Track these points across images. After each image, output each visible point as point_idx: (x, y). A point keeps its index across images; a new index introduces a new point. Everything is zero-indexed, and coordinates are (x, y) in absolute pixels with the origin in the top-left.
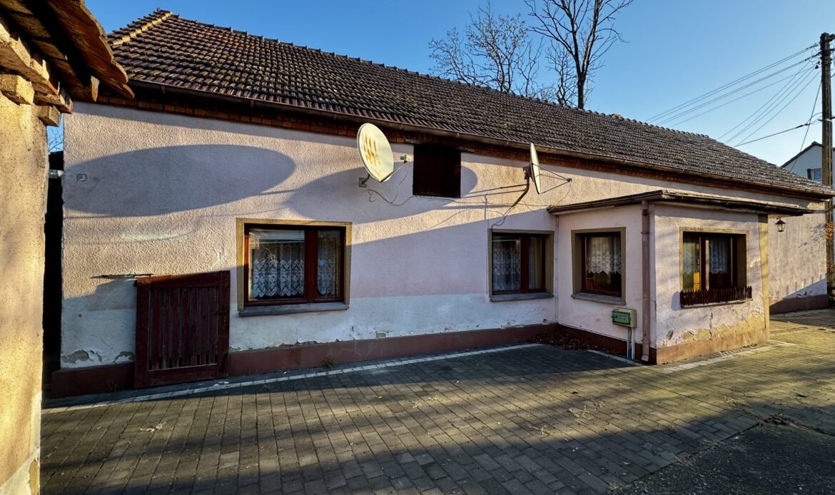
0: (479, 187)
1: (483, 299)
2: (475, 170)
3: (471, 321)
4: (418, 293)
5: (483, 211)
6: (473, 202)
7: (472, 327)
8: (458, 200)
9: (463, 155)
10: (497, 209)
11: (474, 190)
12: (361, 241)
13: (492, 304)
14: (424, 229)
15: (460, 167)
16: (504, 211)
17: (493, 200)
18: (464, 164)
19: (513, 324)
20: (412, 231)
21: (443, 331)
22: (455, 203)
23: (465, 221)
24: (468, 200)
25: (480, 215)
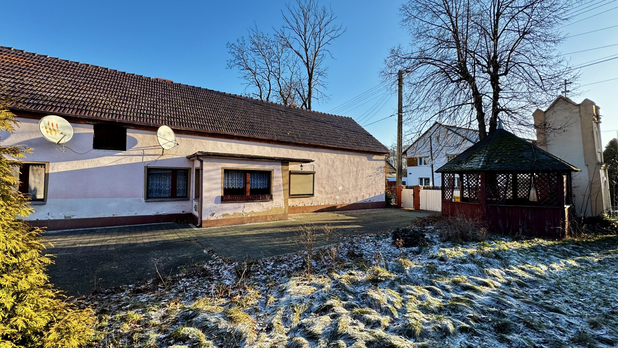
0: (139, 145)
1: (140, 201)
2: (136, 137)
3: (131, 211)
4: (94, 197)
5: (141, 157)
6: (135, 153)
7: (132, 214)
8: (124, 152)
9: (128, 130)
10: (151, 157)
11: (136, 147)
12: (56, 171)
13: (146, 203)
14: (100, 166)
15: (126, 135)
16: (156, 158)
17: (146, 152)
18: (127, 134)
19: (160, 213)
20: (91, 166)
21: (111, 216)
22: (123, 153)
23: (128, 162)
24: (131, 152)
25: (139, 159)
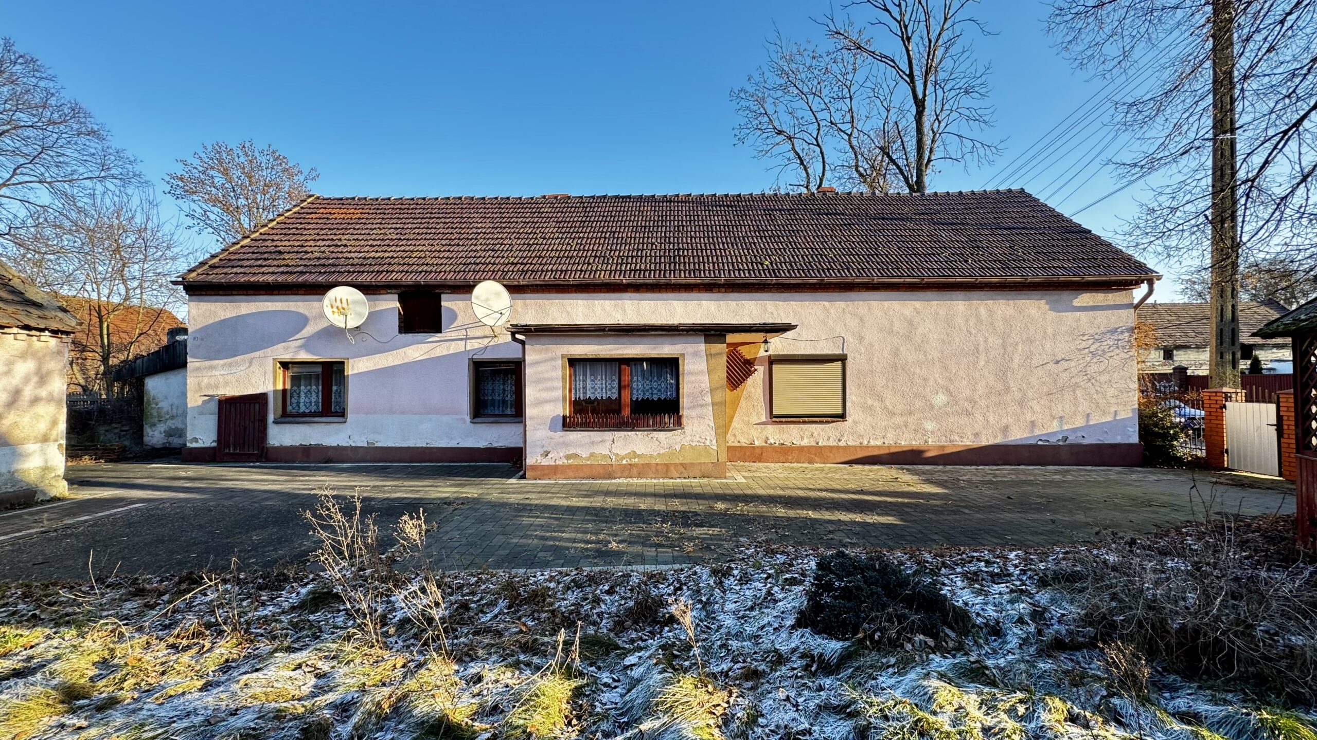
0: (459, 322)
1: (464, 420)
2: (454, 308)
3: (451, 439)
4: (402, 413)
5: (464, 342)
6: (454, 335)
7: (453, 444)
8: (439, 335)
9: (443, 296)
10: (479, 341)
11: (455, 325)
12: (356, 371)
13: (472, 425)
14: (406, 361)
15: (441, 306)
16: (485, 342)
17: (471, 333)
18: (443, 304)
19: (495, 445)
20: (397, 362)
21: (424, 445)
22: (436, 337)
23: (445, 353)
24: (448, 334)
25: (459, 347)
